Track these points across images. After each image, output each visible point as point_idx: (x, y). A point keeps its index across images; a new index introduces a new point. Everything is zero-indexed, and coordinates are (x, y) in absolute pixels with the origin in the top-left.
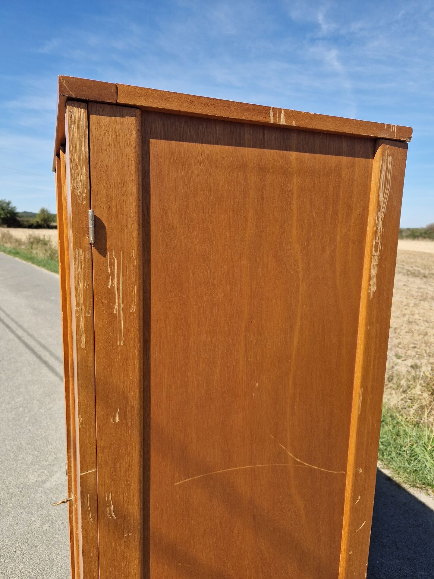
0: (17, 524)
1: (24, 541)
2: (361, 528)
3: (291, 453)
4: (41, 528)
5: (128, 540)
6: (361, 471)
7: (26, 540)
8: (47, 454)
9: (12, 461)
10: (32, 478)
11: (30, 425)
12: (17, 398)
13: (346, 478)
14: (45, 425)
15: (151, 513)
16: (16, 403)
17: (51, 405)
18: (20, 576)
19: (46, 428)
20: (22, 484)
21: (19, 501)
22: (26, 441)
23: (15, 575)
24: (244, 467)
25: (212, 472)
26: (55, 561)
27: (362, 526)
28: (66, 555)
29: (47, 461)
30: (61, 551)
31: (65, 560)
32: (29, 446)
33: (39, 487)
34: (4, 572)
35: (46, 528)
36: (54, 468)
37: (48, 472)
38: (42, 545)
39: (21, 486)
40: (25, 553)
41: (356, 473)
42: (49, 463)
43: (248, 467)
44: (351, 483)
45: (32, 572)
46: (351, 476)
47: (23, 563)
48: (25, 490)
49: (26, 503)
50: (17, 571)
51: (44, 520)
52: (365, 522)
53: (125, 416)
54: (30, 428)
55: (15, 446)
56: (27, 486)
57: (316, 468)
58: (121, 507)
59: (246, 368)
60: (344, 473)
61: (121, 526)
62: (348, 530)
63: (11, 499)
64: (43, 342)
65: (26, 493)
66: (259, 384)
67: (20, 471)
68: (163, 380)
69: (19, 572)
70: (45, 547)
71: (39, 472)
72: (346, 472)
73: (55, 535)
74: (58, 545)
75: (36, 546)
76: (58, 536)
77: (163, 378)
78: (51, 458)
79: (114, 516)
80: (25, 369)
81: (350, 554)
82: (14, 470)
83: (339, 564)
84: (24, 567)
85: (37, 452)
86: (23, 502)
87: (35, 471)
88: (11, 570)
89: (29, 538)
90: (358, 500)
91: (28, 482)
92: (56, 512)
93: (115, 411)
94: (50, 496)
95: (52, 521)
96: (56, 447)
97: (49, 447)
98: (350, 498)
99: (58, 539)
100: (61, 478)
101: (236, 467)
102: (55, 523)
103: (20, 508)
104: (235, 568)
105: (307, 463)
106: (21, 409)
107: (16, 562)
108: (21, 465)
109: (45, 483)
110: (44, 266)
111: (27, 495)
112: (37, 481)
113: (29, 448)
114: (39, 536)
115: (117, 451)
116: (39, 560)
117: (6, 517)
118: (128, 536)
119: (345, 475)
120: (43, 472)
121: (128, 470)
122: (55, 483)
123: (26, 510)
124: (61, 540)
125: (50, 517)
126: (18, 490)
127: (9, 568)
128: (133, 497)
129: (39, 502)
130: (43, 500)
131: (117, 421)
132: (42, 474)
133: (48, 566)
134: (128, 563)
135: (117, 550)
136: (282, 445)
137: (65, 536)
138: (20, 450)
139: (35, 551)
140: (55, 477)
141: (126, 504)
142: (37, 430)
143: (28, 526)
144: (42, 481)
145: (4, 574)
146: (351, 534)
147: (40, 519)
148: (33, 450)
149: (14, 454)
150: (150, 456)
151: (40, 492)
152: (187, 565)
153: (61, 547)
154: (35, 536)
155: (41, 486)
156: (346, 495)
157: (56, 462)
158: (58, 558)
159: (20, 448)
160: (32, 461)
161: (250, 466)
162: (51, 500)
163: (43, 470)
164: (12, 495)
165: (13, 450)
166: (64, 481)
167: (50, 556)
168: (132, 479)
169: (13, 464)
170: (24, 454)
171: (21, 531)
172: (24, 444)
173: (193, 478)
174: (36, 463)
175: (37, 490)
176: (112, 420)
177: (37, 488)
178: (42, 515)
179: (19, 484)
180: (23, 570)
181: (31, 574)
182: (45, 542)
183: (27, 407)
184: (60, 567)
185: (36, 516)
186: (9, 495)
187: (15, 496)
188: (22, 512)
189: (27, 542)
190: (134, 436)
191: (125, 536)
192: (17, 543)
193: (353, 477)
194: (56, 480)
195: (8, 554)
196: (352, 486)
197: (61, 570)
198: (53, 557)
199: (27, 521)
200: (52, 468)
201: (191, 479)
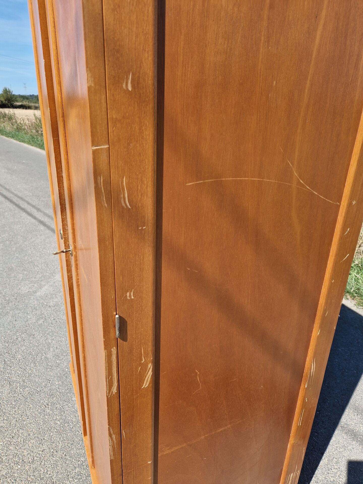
0: (16, 320)
1: (24, 331)
2: (345, 259)
3: (296, 173)
4: (36, 323)
5: (143, 234)
6: (354, 203)
7: (25, 331)
8: (35, 273)
9: (6, 278)
10: (25, 290)
11: (17, 253)
12: (3, 234)
13: (339, 210)
14: (30, 253)
15: (163, 212)
16: (2, 238)
17: (33, 239)
18: (23, 354)
19: (32, 255)
20: (16, 293)
21: (16, 305)
22: (15, 265)
23: (18, 354)
24: (252, 179)
25: (222, 178)
26: (51, 344)
27: (346, 258)
28: (59, 340)
29: (35, 278)
30: (55, 338)
31: (60, 343)
32: (19, 268)
33: (31, 295)
34: (9, 352)
35: (41, 323)
36: (42, 282)
37: (38, 285)
38: (39, 334)
39: (16, 295)
40: (25, 339)
41: (350, 204)
42: (37, 279)
43: (256, 179)
44: (343, 214)
45: (33, 352)
46: (345, 206)
47: (25, 346)
48: (19, 298)
49: (21, 306)
50: (20, 351)
51: (38, 317)
52: (348, 255)
53: (138, 83)
54: (17, 255)
55: (7, 267)
56: (21, 295)
57: (316, 194)
58: (135, 196)
59: (265, 58)
60: (339, 204)
61: (135, 218)
62: (334, 259)
63: (8, 304)
64: (20, 194)
65: (21, 299)
66: (276, 82)
67: (13, 285)
68: (179, 50)
69: (22, 352)
70: (42, 335)
71: (30, 286)
72: (340, 204)
73: (49, 327)
74: (53, 334)
75: (34, 335)
76: (51, 328)
77: (179, 48)
78: (38, 276)
79: (128, 204)
80: (7, 214)
81: (332, 282)
82: (8, 284)
83: (321, 291)
84: (26, 348)
85: (26, 272)
86: (19, 306)
87: (26, 285)
88: (15, 351)
89: (27, 330)
90: (347, 232)
91: (21, 293)
92: (48, 312)
93: (127, 73)
94: (41, 302)
95: (45, 318)
96: (42, 268)
97: (36, 268)
98: (340, 229)
99: (51, 330)
100: (49, 289)
101: (245, 177)
102: (48, 319)
103: (17, 310)
104: (236, 280)
105: (309, 187)
106: (8, 242)
107: (18, 345)
108: (14, 281)
109: (36, 292)
110: (13, 137)
111: (21, 301)
112: (29, 291)
113: (19, 269)
114: (36, 328)
115: (130, 129)
116: (38, 343)
117: (6, 316)
118: (142, 229)
119: (339, 206)
120: (33, 286)
121: (142, 154)
122: (45, 293)
123: (22, 311)
124: (55, 330)
125: (43, 316)
126: (13, 298)
127: (13, 350)
128: (147, 188)
129: (32, 306)
130: (36, 304)
131: (130, 89)
132: (32, 287)
133: (46, 348)
134: (142, 257)
135: (132, 242)
136: (289, 161)
137: (58, 327)
138: (11, 270)
139: (33, 338)
140: (44, 289)
141: (140, 194)
142: (24, 256)
143: (26, 322)
144: (33, 292)
145: (9, 353)
146: (336, 264)
147: (35, 317)
148: (23, 271)
149: (7, 273)
150: (163, 146)
151: (32, 298)
152: (195, 271)
153: (55, 335)
154: (32, 328)
155: (33, 295)
156: (336, 226)
157: (43, 278)
158: (53, 342)
159: (11, 269)
160: (23, 278)
161: (258, 179)
162: (42, 304)
163: (33, 284)
164: (8, 302)
165: (5, 270)
166: (52, 291)
167: (46, 341)
168: (146, 167)
169: (7, 280)
170: (15, 273)
171: (20, 325)
172: (14, 267)
173: (204, 181)
174: (26, 280)
175: (30, 298)
176: (124, 86)
177: (30, 296)
178: (37, 314)
179: (14, 294)
180: (25, 351)
181: (32, 353)
182: (41, 332)
183: (12, 240)
184: (56, 348)
185: (31, 315)
186: (6, 301)
187: (11, 302)
188: (19, 312)
189: (26, 332)
190: (148, 114)
191: (140, 229)
192: (18, 333)
193: (347, 207)
194: (45, 291)
195: (11, 340)
196: (344, 217)
197: (56, 350)
198: (49, 342)
199: (24, 318)
200: (40, 283)
201: (202, 181)
